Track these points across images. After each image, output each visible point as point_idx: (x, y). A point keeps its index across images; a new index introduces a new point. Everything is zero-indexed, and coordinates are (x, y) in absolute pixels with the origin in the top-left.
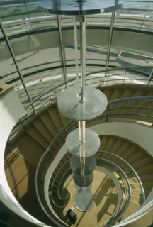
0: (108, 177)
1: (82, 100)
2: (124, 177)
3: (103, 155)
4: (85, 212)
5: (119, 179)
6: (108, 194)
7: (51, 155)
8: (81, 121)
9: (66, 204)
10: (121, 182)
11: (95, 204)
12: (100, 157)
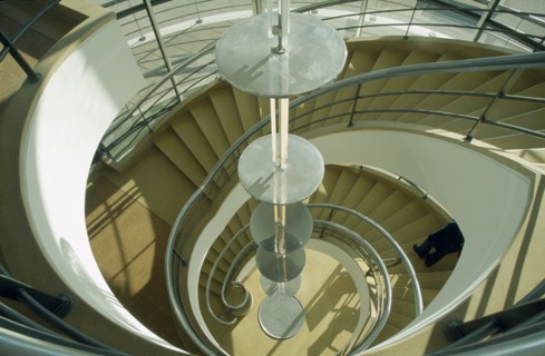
0: (344, 270)
1: (280, 47)
2: (380, 270)
3: (337, 215)
4: (281, 340)
5: (368, 274)
6: (338, 306)
7: (210, 201)
8: (278, 99)
9: (240, 318)
10: (370, 280)
11: (305, 326)
12: (330, 218)
